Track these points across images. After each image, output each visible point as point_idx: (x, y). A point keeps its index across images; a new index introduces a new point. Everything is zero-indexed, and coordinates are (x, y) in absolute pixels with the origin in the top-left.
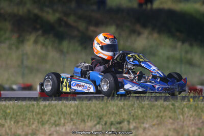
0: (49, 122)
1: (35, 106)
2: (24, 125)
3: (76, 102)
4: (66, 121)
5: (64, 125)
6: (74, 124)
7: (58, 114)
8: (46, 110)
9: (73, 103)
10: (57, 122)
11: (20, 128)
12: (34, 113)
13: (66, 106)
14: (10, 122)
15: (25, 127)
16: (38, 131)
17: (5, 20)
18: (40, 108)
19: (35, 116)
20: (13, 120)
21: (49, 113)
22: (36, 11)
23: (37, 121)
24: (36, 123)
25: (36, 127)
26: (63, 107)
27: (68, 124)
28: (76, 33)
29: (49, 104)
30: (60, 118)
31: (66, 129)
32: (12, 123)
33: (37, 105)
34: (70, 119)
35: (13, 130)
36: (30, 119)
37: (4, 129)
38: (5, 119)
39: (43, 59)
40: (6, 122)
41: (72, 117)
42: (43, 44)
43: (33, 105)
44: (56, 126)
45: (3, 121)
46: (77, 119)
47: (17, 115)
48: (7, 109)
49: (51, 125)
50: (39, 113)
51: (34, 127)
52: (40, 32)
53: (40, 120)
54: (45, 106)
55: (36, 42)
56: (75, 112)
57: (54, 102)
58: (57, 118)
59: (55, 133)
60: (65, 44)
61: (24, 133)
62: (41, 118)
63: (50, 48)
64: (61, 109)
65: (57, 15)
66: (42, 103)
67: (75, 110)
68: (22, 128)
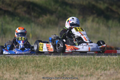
0: (100, 68)
1: (93, 59)
2: (86, 69)
3: (117, 57)
4: (111, 68)
5: (109, 70)
6: (115, 70)
7: (106, 64)
8: (99, 61)
9: (115, 57)
10: (105, 68)
11: (83, 71)
12: (92, 63)
13: (110, 59)
14: (78, 68)
15: (86, 71)
16: (94, 73)
17: (75, 8)
18: (95, 60)
19: (92, 64)
20: (79, 67)
21: (100, 63)
22: (93, 3)
23: (93, 67)
24: (93, 68)
25: (93, 71)
26: (109, 60)
27: (112, 69)
28: (117, 16)
29: (100, 57)
30: (107, 66)
31: (110, 72)
32: (79, 68)
33: (93, 58)
34: (113, 67)
35: (79, 72)
36: (89, 66)
37: (74, 72)
38: (75, 66)
39: (97, 31)
40: (75, 68)
41: (114, 65)
42: (97, 22)
43: (91, 58)
44: (105, 70)
45: (74, 67)
46: (117, 66)
47: (82, 64)
48: (76, 60)
49: (101, 70)
50: (94, 63)
51: (91, 71)
52: (95, 15)
53: (95, 67)
54: (98, 59)
55: (93, 21)
56: (116, 63)
57: (103, 57)
58: (105, 66)
59: (104, 75)
60: (110, 22)
61: (86, 74)
62: (96, 65)
63: (101, 24)
64: (108, 61)
65: (106, 5)
66: (96, 57)
67: (116, 61)
68: (85, 72)
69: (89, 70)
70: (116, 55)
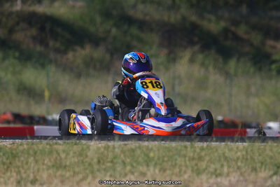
69: (181, 176)
70: (243, 140)
